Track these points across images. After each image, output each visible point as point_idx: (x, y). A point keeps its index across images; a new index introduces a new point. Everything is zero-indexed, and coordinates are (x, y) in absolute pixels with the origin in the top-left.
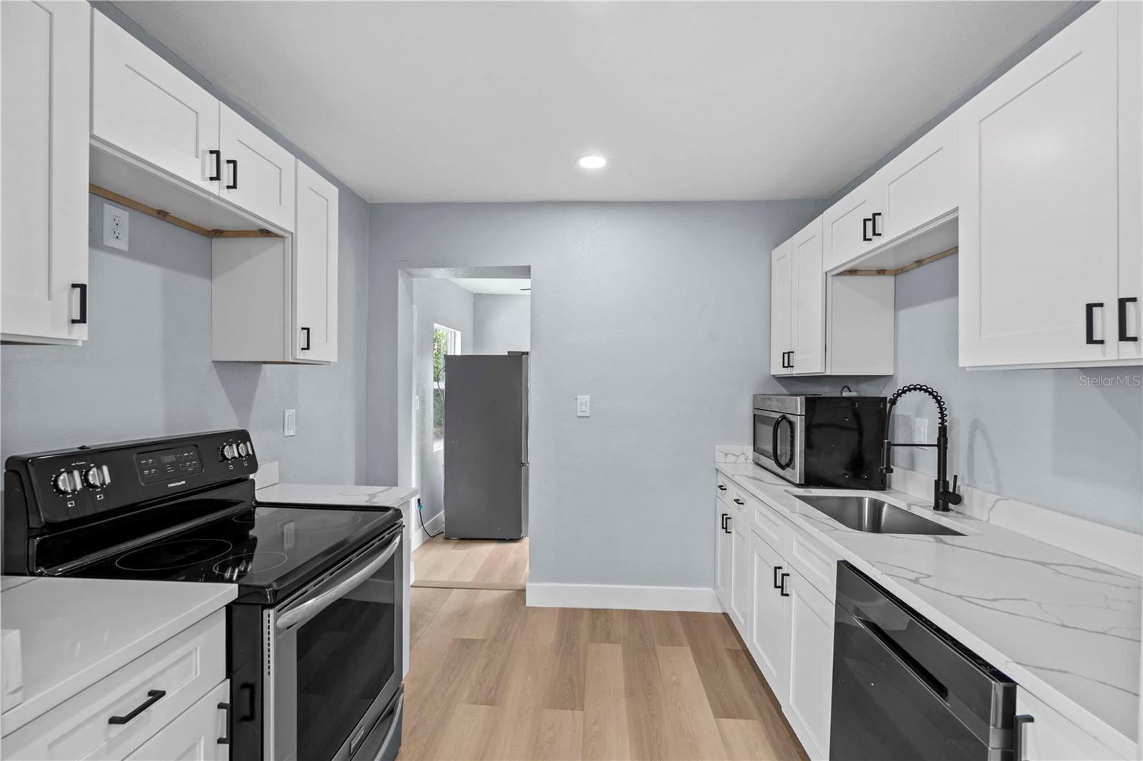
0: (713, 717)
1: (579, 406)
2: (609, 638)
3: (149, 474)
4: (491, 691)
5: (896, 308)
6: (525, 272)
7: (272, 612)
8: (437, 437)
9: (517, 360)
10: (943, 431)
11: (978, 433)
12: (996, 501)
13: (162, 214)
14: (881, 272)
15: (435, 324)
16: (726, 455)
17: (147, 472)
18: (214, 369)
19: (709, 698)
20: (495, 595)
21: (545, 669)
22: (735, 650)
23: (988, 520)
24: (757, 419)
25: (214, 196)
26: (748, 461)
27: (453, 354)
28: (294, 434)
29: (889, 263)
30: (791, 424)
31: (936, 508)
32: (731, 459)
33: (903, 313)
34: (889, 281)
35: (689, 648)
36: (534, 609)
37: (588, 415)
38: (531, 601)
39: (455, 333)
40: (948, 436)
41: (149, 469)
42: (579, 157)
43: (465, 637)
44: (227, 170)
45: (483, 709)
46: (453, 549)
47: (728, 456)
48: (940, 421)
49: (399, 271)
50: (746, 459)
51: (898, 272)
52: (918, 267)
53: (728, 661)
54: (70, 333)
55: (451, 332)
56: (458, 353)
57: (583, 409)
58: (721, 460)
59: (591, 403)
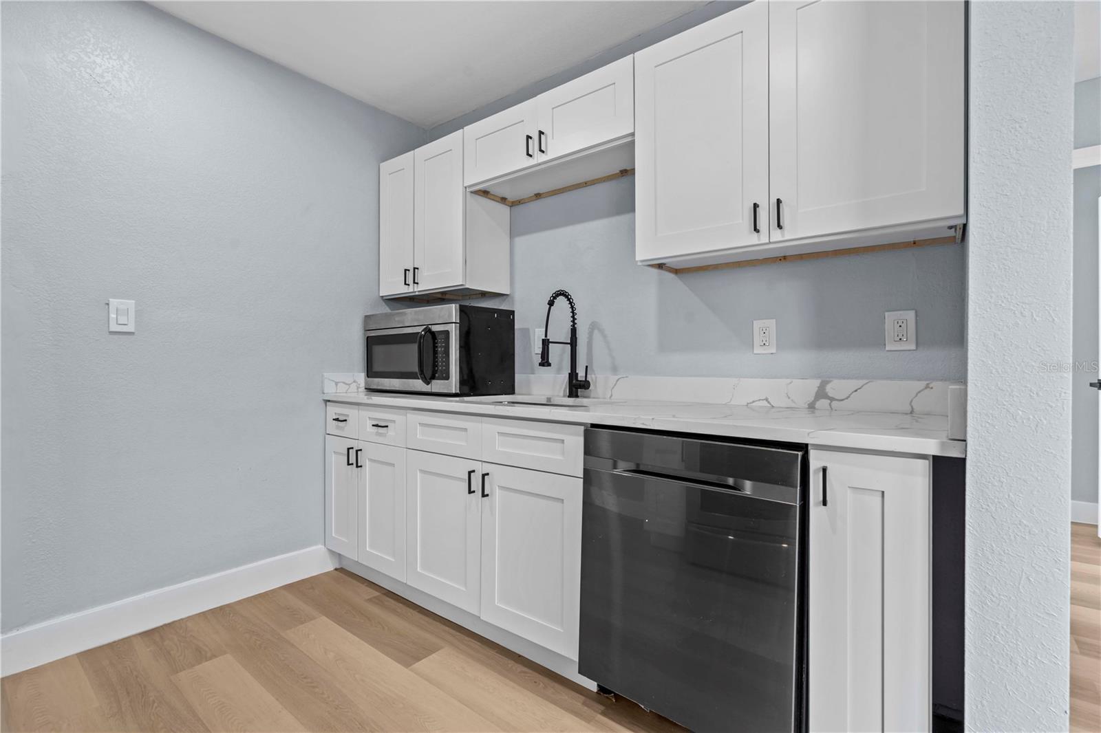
0: (406, 669)
1: (113, 316)
2: (201, 655)
5: (513, 234)
10: (574, 331)
11: (596, 332)
12: (618, 380)
14: (503, 200)
16: (337, 384)
19: (387, 654)
23: (612, 396)
24: (371, 342)
26: (360, 390)
29: (511, 195)
31: (570, 396)
32: (342, 388)
33: (520, 241)
34: (505, 210)
35: (324, 618)
37: (131, 328)
40: (577, 336)
47: (339, 385)
48: (572, 324)
50: (358, 388)
51: (514, 204)
52: (537, 200)
53: (374, 610)
57: (122, 320)
58: (331, 391)
59: (138, 313)
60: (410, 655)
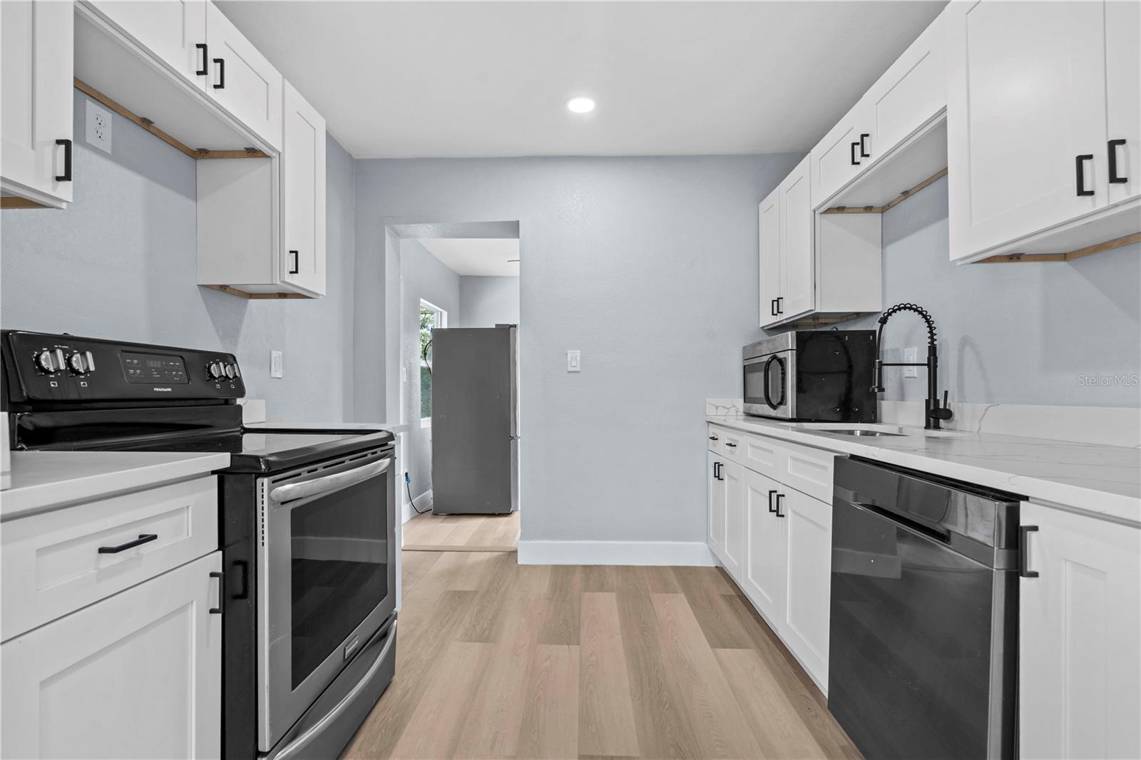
0: (709, 648)
1: (569, 361)
2: (602, 588)
3: (135, 373)
4: (485, 630)
5: (884, 244)
6: (513, 229)
7: (266, 480)
8: (425, 413)
9: (505, 332)
10: (933, 350)
11: (968, 348)
12: (986, 410)
13: (146, 123)
14: (868, 209)
15: (422, 300)
16: (717, 408)
17: (132, 371)
18: (199, 293)
19: (706, 634)
20: (487, 555)
21: (540, 614)
22: (729, 596)
23: (980, 428)
24: (747, 370)
25: (201, 93)
26: (739, 414)
27: (439, 327)
28: (281, 376)
29: (876, 200)
30: (782, 362)
31: (928, 427)
32: (721, 411)
33: (891, 250)
34: (876, 218)
35: (683, 595)
36: (526, 566)
37: (578, 369)
38: (522, 559)
39: (441, 312)
40: (937, 355)
41: (135, 369)
42: (567, 100)
43: (457, 589)
44: (213, 68)
45: (477, 647)
46: (442, 522)
47: (719, 409)
48: (930, 340)
49: (386, 227)
50: (737, 412)
51: (884, 209)
52: (905, 198)
53: (723, 606)
54: (54, 189)
55: (437, 311)
56: (445, 326)
57: (574, 364)
58: (712, 413)
59: (582, 358)
60: (719, 640)
